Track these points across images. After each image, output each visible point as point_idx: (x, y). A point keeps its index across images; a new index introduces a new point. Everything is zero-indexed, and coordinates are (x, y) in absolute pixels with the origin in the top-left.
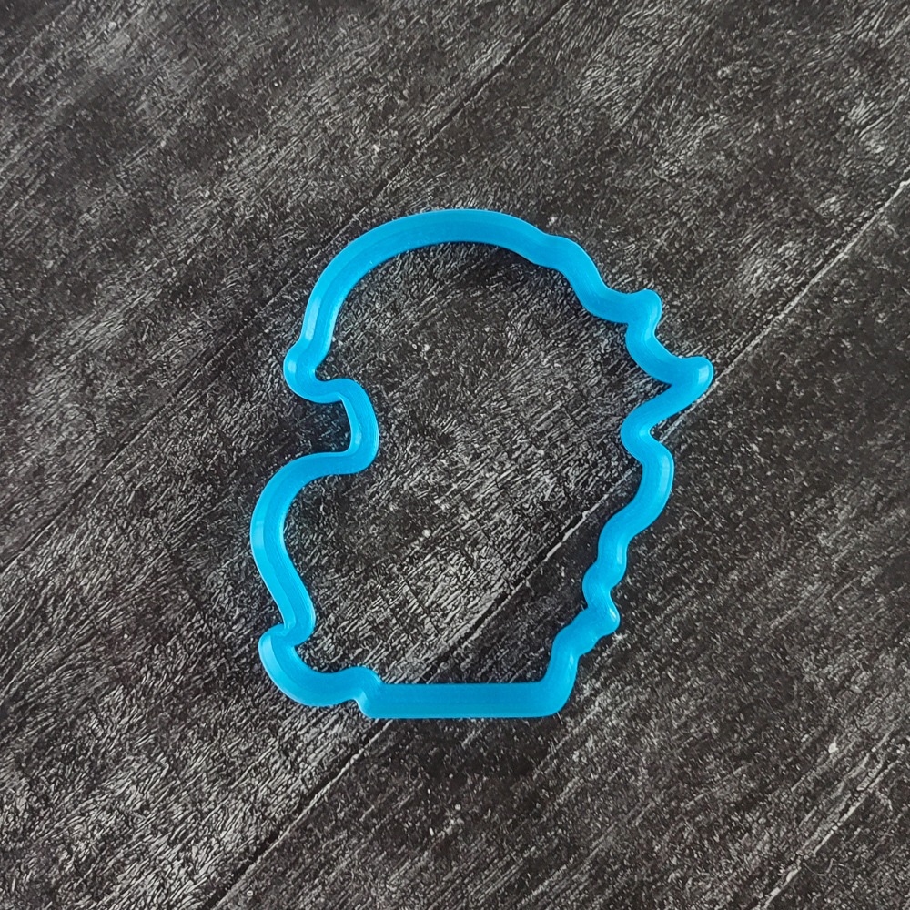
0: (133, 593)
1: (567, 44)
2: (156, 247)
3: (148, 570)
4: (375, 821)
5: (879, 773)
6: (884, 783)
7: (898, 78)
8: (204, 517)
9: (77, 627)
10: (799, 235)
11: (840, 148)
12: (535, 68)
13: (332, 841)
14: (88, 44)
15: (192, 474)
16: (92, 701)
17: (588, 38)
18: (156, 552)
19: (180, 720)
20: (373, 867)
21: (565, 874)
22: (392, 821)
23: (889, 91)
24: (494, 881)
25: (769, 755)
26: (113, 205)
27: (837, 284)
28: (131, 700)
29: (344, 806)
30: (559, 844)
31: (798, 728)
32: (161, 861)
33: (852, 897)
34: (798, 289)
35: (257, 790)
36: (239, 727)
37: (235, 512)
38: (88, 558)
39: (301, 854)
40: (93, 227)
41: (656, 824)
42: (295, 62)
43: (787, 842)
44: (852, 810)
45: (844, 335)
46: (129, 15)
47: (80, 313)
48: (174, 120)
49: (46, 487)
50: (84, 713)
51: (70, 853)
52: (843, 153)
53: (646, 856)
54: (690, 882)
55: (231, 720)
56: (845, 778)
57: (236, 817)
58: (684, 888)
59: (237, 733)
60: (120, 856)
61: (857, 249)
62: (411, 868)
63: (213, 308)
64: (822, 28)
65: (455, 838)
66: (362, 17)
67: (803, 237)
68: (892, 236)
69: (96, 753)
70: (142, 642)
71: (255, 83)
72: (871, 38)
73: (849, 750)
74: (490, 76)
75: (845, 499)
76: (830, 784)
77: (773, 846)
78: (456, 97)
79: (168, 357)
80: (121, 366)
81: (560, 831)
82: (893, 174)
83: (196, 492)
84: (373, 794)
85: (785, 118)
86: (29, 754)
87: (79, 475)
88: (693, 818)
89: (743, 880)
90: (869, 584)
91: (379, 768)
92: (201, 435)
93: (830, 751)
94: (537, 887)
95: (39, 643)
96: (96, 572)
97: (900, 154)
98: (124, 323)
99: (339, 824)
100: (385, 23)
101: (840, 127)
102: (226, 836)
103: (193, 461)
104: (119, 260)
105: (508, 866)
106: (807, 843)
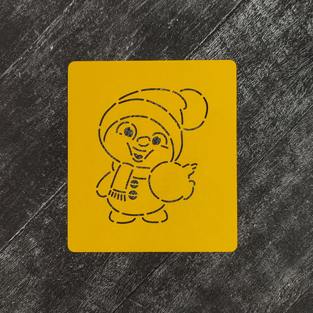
0: (275, 93)
1: (133, 276)
2: (272, 207)
3: (271, 100)
4: (196, 23)
5: (38, 40)
6: (37, 38)
7: (24, 263)
8: (253, 118)
9: (293, 82)
10: (58, 211)
11: (44, 240)
12: (144, 268)
13: (209, 16)
14: (297, 278)
15: (257, 132)
16: (288, 58)
17: (127, 278)
18: (268, 106)
19: (259, 53)
20: (196, 9)
21: (136, 8)
22: (190, 23)
23: (27, 259)
24: (158, 6)
25: (72, 45)
26: (287, 222)
27: (46, 195)
28: (275, 59)
29: (205, 27)
30: (137, 17)
31: (62, 53)
32: (264, 9)
33: (48, 4)
34: (59, 193)
35: (233, 32)
36: (240, 51)
37: (243, 119)
38: (291, 104)
39: (219, 12)
40: (293, 214)
41: (107, 24)
42: (226, 271)
43: (67, 19)
44: (47, 30)
45: (45, 178)
46: (283, 288)
47: (297, 185)
48: (267, 251)
49: (306, 127)
50: (290, 55)
51: (293, 11)
52: (43, 238)
53: (110, 14)
54: (97, 7)
55: (242, 53)
56: (48, 39)
57: (240, 23)
58: (99, 5)
59: (240, 49)
60: (277, 11)
61: (39, 206)
62: (184, 9)
63: (252, 187)
64: (48, 281)
65: (170, 18)
66: (203, 286)
67: (57, 210)
68: (28, 210)
69: (286, 42)
70: (272, 77)
71: (239, 264)
72: (33, 277)
73: (47, 47)
74: (159, 265)
75: (46, 125)
76: (53, 37)
77: (71, 18)
78: (171, 258)
79: (266, 170)
80: (282, 167)
81: (137, 21)
82: (26, 231)
83: (256, 126)
84: (196, 31)
85: (61, 250)
86: (308, 42)
87: (295, 131)
88: (95, 25)
89: (81, 8)
90: (39, 98)
91: (194, 39)
92: (255, 145)
93: (53, 47)
94: (144, 4)
95: (306, 77)
96: (288, 100)
97: (24, 238)
98: (281, 182)
99: (207, 22)
100: (195, 284)
101: (44, 247)
102: (243, 17)
103: (257, 136)
104: (284, 203)
105: (153, 10)
106: (61, 19)
